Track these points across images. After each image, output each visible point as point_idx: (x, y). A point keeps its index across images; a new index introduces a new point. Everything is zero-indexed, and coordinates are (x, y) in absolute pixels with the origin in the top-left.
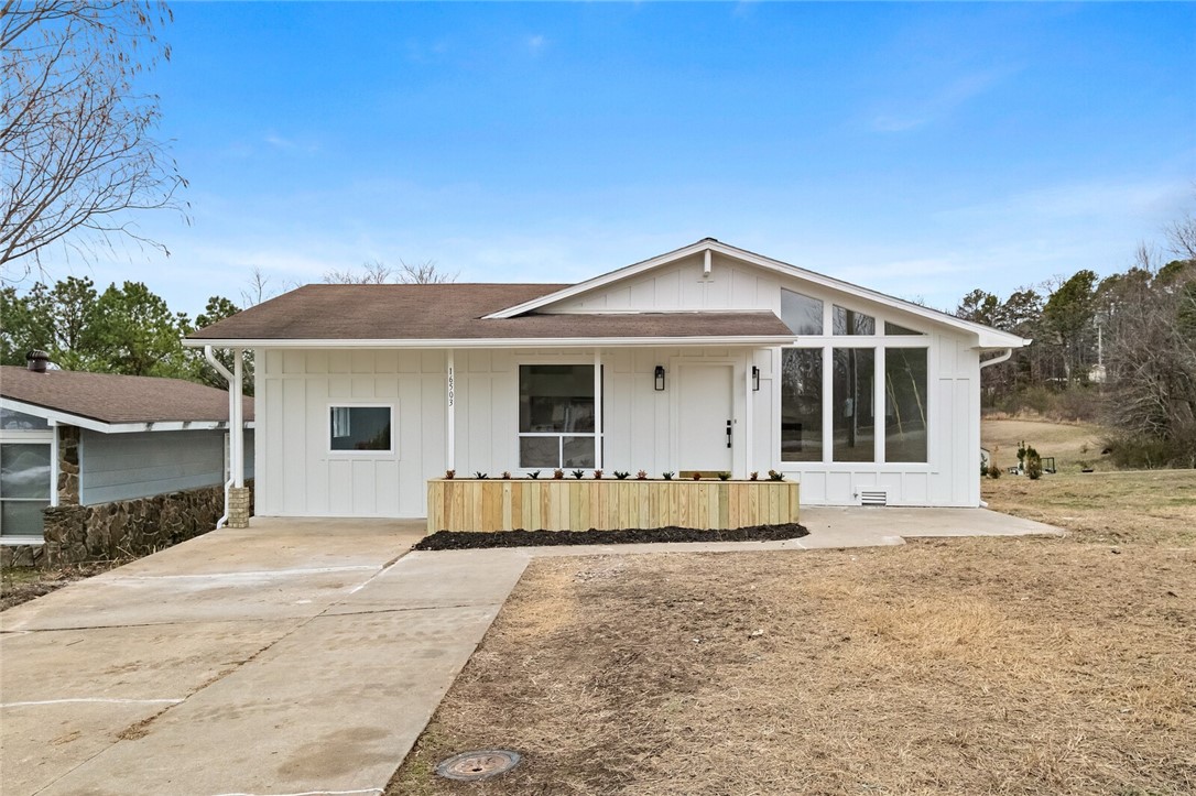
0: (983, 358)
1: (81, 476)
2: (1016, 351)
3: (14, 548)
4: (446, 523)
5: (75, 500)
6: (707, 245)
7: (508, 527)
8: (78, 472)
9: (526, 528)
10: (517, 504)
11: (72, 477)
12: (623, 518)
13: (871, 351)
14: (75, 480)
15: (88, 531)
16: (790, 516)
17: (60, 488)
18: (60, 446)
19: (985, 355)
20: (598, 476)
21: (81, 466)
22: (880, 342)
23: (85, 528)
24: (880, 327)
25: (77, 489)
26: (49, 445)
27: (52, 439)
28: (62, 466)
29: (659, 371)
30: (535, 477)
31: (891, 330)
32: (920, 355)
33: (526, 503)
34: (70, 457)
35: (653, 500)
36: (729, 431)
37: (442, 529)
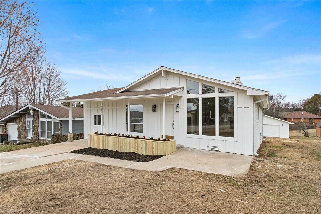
4: (91, 145)
6: (162, 68)
11: (61, 129)
13: (214, 98)
15: (63, 139)
16: (163, 153)
21: (62, 126)
22: (217, 95)
23: (62, 139)
24: (217, 90)
29: (155, 106)
31: (220, 91)
33: (105, 142)
36: (173, 124)
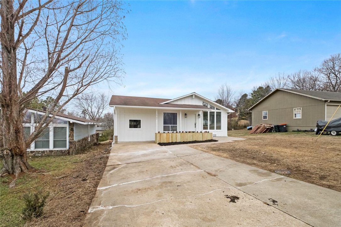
0: (228, 114)
1: (74, 134)
2: (231, 113)
3: (58, 151)
4: (160, 141)
5: (73, 139)
6: (194, 93)
7: (170, 141)
8: (74, 133)
9: (173, 142)
10: (172, 137)
11: (72, 134)
12: (188, 139)
14: (73, 135)
16: (211, 138)
17: (69, 137)
18: (69, 128)
19: (228, 113)
20: (177, 132)
21: (74, 132)
22: (215, 111)
24: (215, 109)
25: (73, 137)
26: (66, 127)
27: (67, 126)
28: (70, 132)
29: (186, 114)
30: (173, 132)
31: (217, 109)
32: (220, 113)
33: (173, 137)
34: (72, 130)
35: (193, 136)
36: (195, 125)
37: (159, 142)
